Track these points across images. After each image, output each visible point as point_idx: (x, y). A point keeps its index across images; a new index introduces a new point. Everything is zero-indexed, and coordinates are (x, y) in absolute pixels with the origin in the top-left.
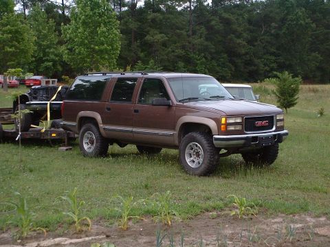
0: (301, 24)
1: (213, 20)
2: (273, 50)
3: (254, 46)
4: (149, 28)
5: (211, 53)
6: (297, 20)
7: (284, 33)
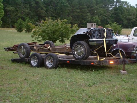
0: (65, 5)
1: (32, 2)
2: (54, 15)
3: (48, 13)
4: (6, 4)
5: (31, 16)
6: (63, 3)
7: (59, 8)
